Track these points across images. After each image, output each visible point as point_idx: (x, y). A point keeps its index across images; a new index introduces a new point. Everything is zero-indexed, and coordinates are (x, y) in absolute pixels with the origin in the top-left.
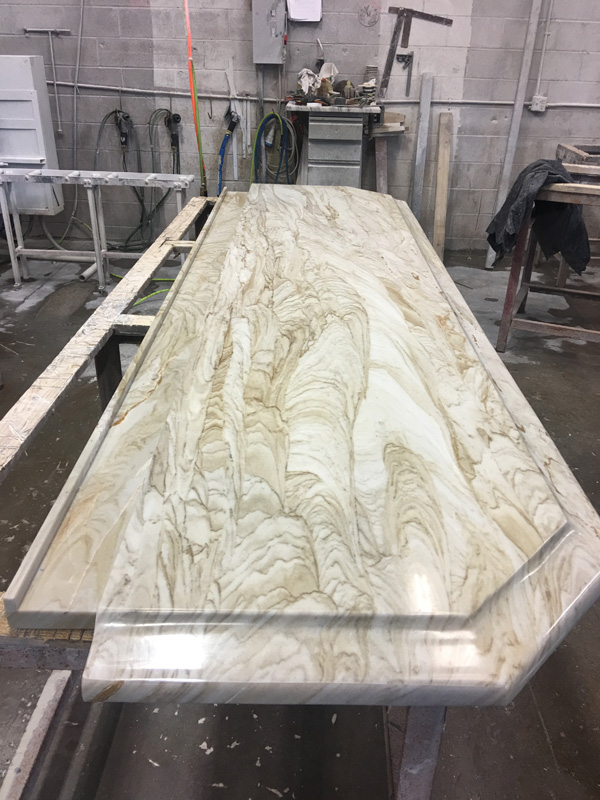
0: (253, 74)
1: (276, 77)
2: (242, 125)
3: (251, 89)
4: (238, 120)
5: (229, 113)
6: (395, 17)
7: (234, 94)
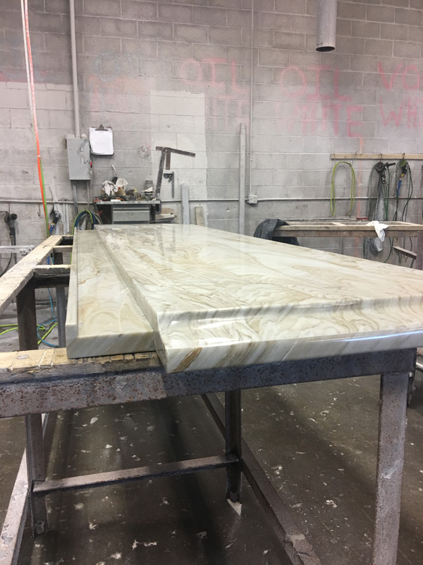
0: (70, 187)
1: (85, 188)
2: (63, 219)
3: (68, 196)
4: (60, 216)
5: (53, 212)
6: (160, 152)
7: (56, 200)
